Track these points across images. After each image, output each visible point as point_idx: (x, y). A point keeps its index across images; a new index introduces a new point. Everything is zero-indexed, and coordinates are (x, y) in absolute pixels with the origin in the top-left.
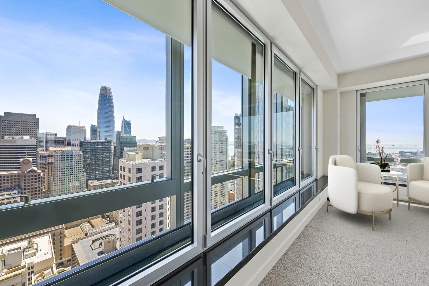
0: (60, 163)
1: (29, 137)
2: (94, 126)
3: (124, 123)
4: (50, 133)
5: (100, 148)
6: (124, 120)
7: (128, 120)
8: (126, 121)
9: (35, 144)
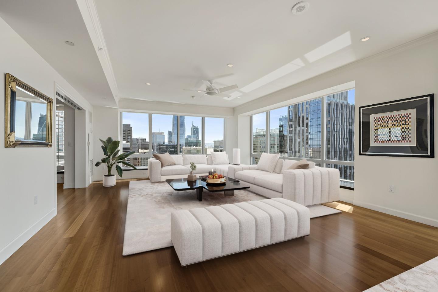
0: (145, 162)
1: (126, 142)
2: (171, 132)
3: (193, 128)
4: (141, 138)
5: (173, 150)
6: (193, 126)
7: (196, 126)
8: (195, 126)
9: (130, 147)
